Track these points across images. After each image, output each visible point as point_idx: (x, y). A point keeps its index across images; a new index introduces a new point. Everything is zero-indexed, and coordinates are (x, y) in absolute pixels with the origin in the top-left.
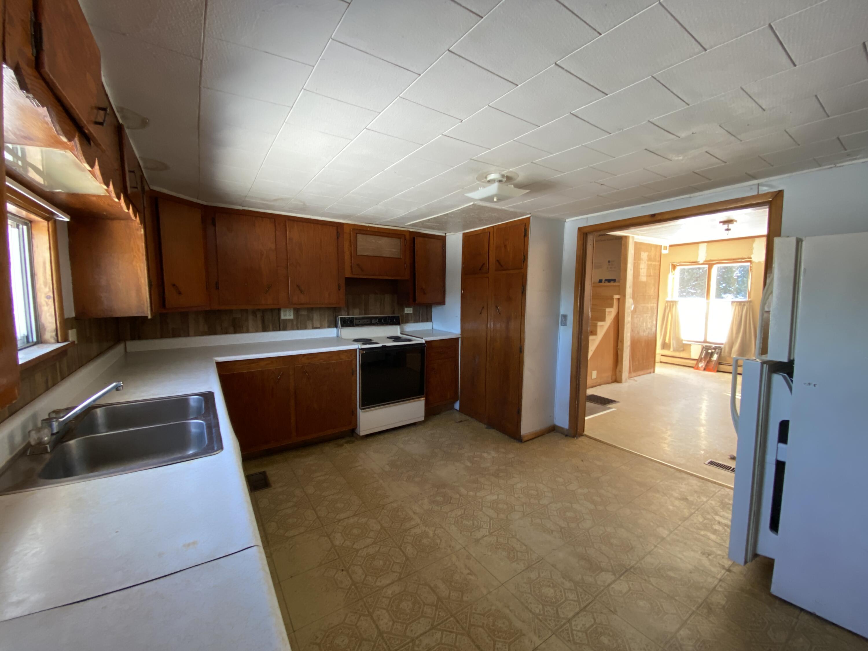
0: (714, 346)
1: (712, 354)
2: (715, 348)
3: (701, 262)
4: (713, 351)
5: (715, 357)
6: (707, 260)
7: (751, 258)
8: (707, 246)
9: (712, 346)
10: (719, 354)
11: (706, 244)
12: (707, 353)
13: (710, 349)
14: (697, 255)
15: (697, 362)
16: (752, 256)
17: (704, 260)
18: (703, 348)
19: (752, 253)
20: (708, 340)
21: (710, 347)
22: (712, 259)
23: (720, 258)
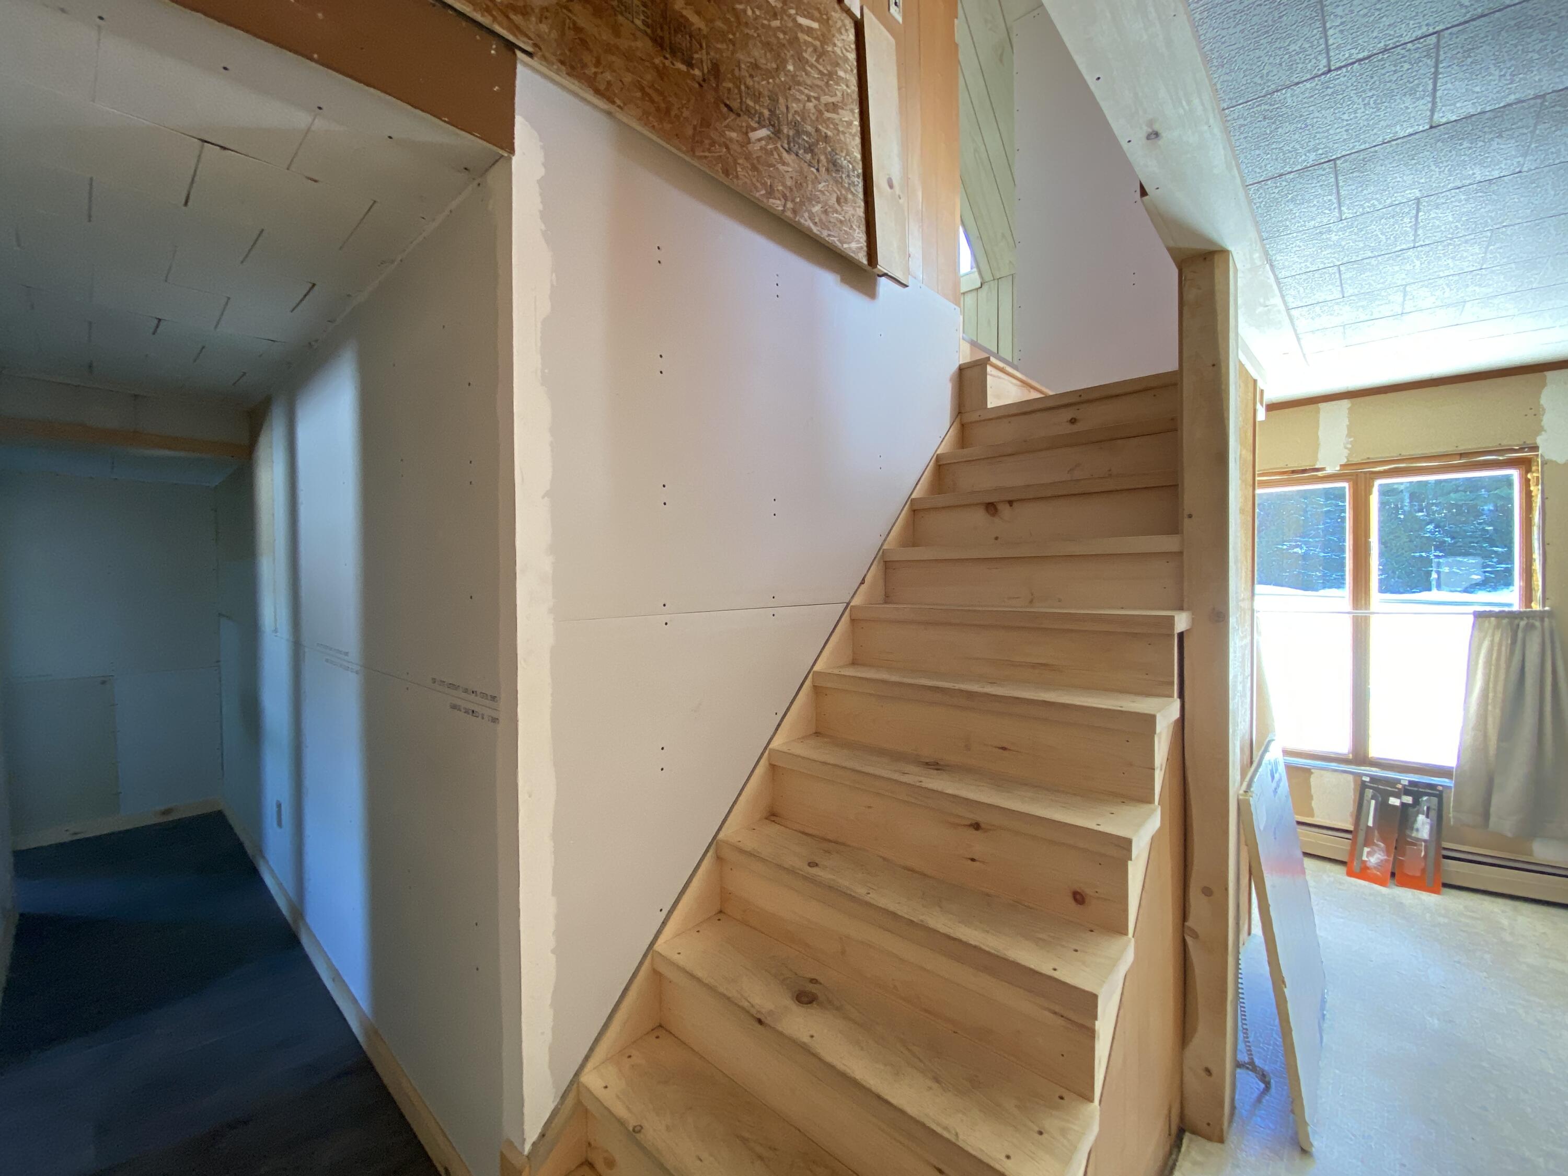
0: (1405, 778)
1: (1405, 816)
2: (1414, 790)
3: (1329, 471)
4: (1408, 800)
5: (1423, 827)
6: (1355, 460)
7: (1535, 448)
8: (1350, 409)
9: (1398, 781)
10: (1433, 814)
11: (1345, 404)
12: (1383, 809)
13: (1397, 796)
14: (1315, 446)
15: (1354, 842)
16: (1539, 441)
17: (1344, 461)
18: (1363, 786)
19: (1540, 430)
20: (1376, 750)
21: (1394, 782)
22: (1375, 456)
23: (1406, 453)
